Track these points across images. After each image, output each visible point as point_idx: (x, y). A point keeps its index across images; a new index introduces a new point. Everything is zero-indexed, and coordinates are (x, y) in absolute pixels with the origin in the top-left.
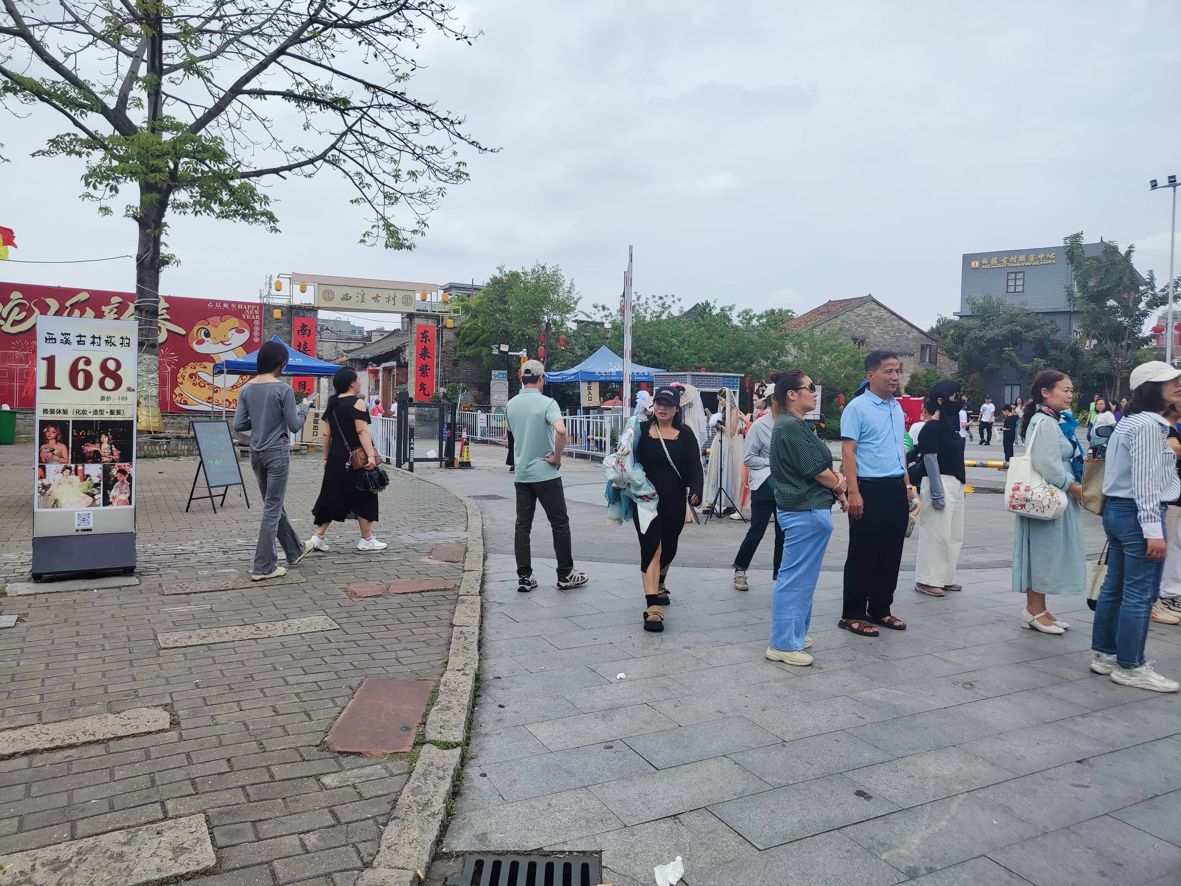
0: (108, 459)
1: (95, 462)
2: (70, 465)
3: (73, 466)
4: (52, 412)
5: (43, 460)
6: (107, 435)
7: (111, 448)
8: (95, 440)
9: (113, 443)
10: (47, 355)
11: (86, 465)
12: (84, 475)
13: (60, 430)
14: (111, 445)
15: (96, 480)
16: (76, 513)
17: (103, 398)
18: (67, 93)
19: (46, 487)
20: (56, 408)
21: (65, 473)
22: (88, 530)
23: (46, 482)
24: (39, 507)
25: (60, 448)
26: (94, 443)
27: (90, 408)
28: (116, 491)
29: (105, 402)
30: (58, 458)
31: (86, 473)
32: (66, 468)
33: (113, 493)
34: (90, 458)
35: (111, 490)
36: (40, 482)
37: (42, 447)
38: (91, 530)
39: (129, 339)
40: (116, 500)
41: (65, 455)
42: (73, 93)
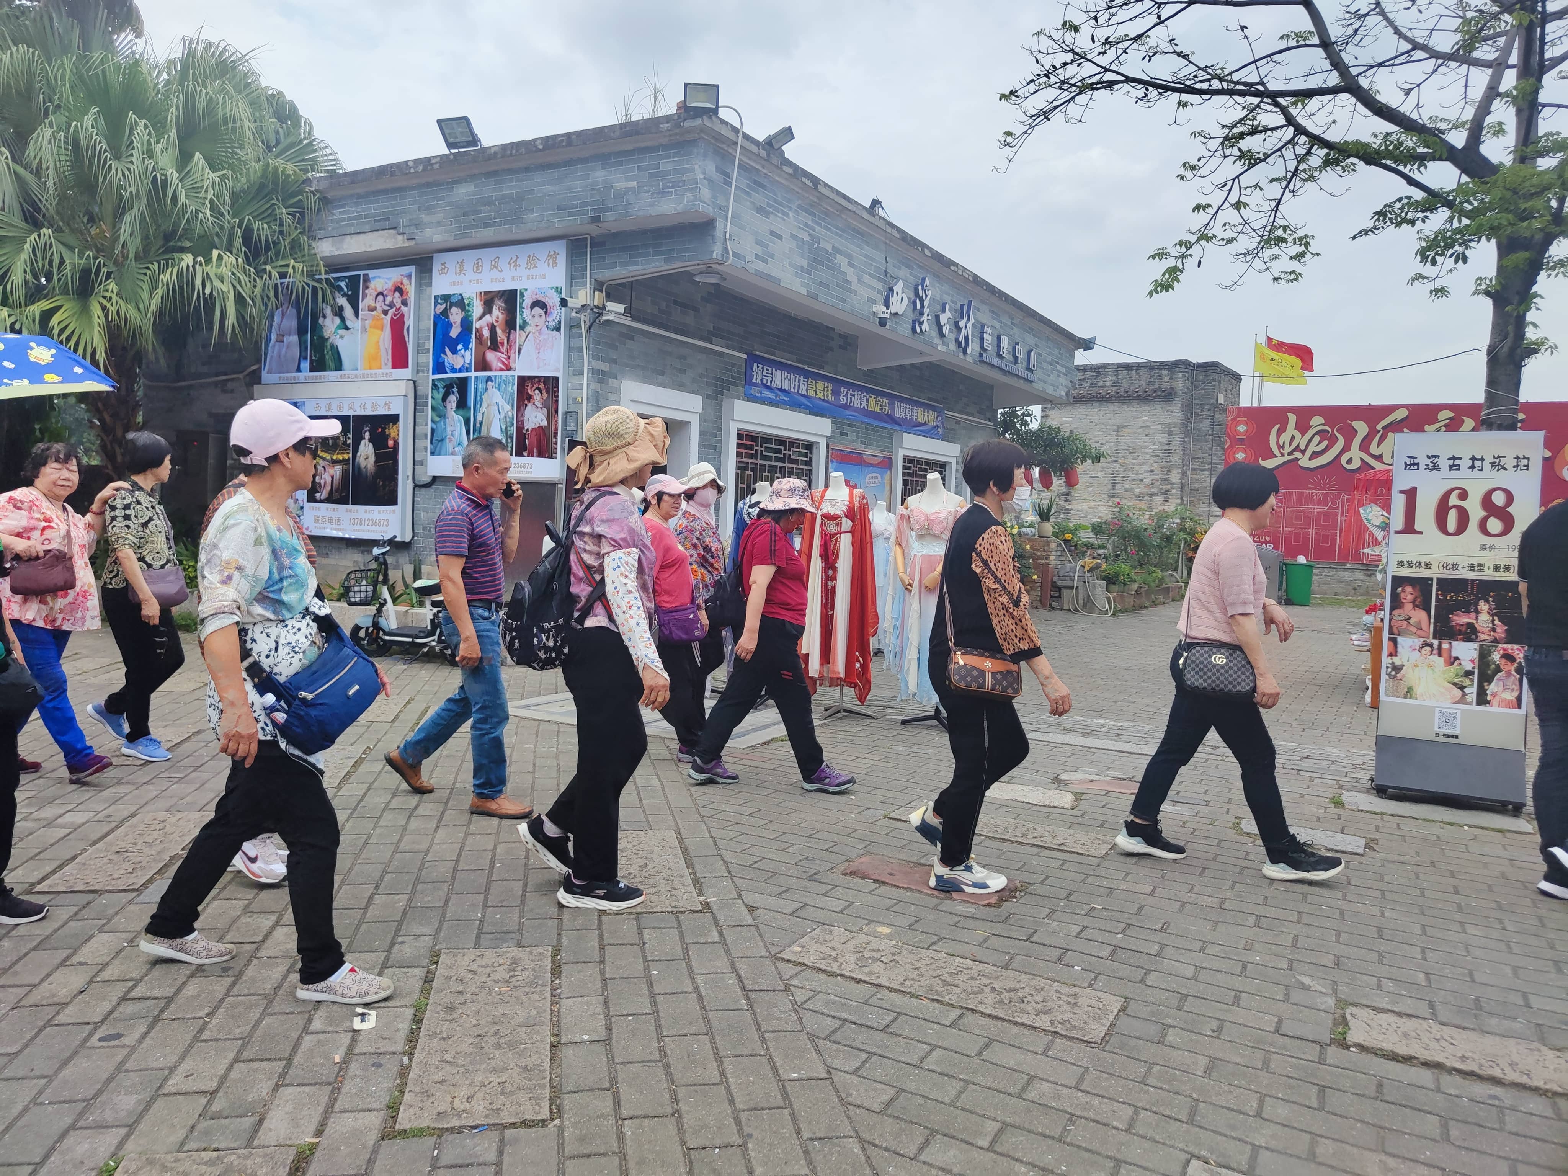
0: (1487, 637)
1: (1468, 639)
2: (1431, 640)
3: (1436, 643)
4: (1410, 565)
5: (1395, 631)
6: (1487, 601)
7: (1493, 621)
8: (1469, 607)
9: (1496, 614)
10: (1406, 487)
11: (1454, 643)
12: (1450, 657)
13: (1421, 591)
14: (1492, 616)
15: (1469, 667)
16: (1437, 710)
17: (1484, 547)
18: (1402, 144)
19: (1397, 669)
20: (1414, 559)
21: (1423, 651)
22: (1452, 736)
23: (1397, 661)
24: (1386, 695)
25: (1419, 616)
26: (1468, 612)
27: (1464, 562)
28: (1497, 685)
29: (1486, 553)
30: (1415, 630)
31: (1454, 654)
32: (1426, 644)
33: (1492, 688)
34: (1460, 633)
35: (1490, 683)
36: (1389, 660)
37: (1394, 612)
38: (1457, 737)
39: (1528, 459)
40: (1497, 698)
41: (1424, 626)
42: (1410, 141)
